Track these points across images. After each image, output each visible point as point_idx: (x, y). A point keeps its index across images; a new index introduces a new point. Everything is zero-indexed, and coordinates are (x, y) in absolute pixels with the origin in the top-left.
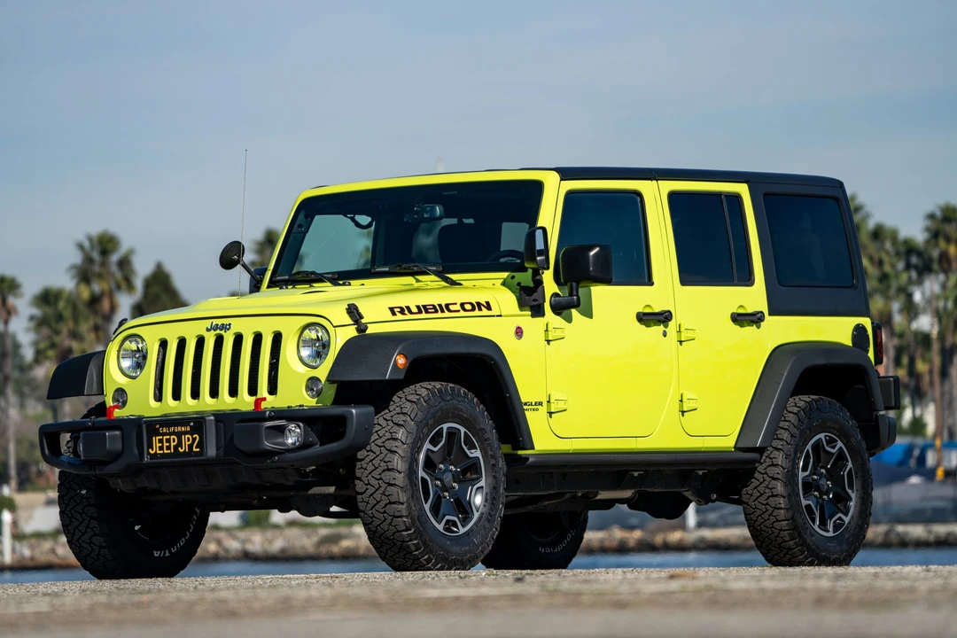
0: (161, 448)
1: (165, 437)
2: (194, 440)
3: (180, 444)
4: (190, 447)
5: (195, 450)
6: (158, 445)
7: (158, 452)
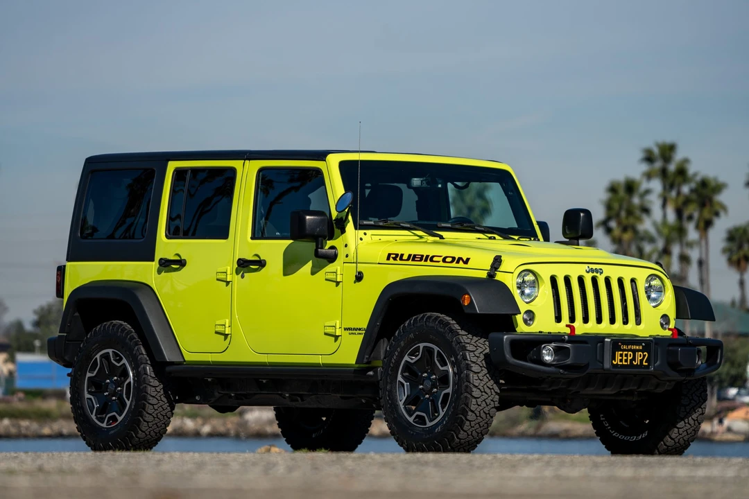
0: (621, 361)
1: (625, 353)
2: (644, 356)
3: (634, 359)
4: (641, 361)
5: (644, 364)
6: (620, 358)
7: (619, 363)
